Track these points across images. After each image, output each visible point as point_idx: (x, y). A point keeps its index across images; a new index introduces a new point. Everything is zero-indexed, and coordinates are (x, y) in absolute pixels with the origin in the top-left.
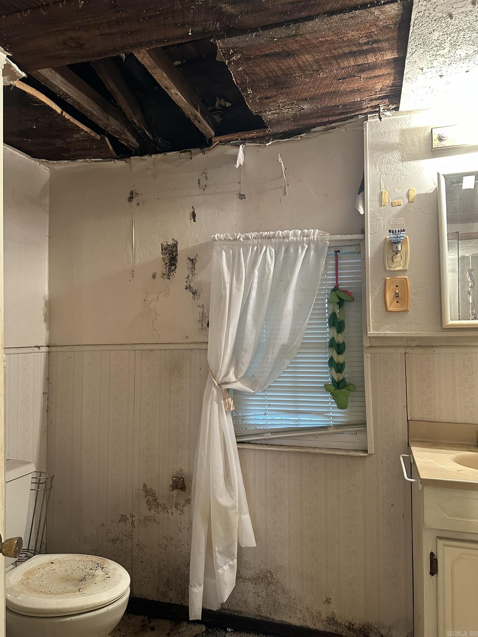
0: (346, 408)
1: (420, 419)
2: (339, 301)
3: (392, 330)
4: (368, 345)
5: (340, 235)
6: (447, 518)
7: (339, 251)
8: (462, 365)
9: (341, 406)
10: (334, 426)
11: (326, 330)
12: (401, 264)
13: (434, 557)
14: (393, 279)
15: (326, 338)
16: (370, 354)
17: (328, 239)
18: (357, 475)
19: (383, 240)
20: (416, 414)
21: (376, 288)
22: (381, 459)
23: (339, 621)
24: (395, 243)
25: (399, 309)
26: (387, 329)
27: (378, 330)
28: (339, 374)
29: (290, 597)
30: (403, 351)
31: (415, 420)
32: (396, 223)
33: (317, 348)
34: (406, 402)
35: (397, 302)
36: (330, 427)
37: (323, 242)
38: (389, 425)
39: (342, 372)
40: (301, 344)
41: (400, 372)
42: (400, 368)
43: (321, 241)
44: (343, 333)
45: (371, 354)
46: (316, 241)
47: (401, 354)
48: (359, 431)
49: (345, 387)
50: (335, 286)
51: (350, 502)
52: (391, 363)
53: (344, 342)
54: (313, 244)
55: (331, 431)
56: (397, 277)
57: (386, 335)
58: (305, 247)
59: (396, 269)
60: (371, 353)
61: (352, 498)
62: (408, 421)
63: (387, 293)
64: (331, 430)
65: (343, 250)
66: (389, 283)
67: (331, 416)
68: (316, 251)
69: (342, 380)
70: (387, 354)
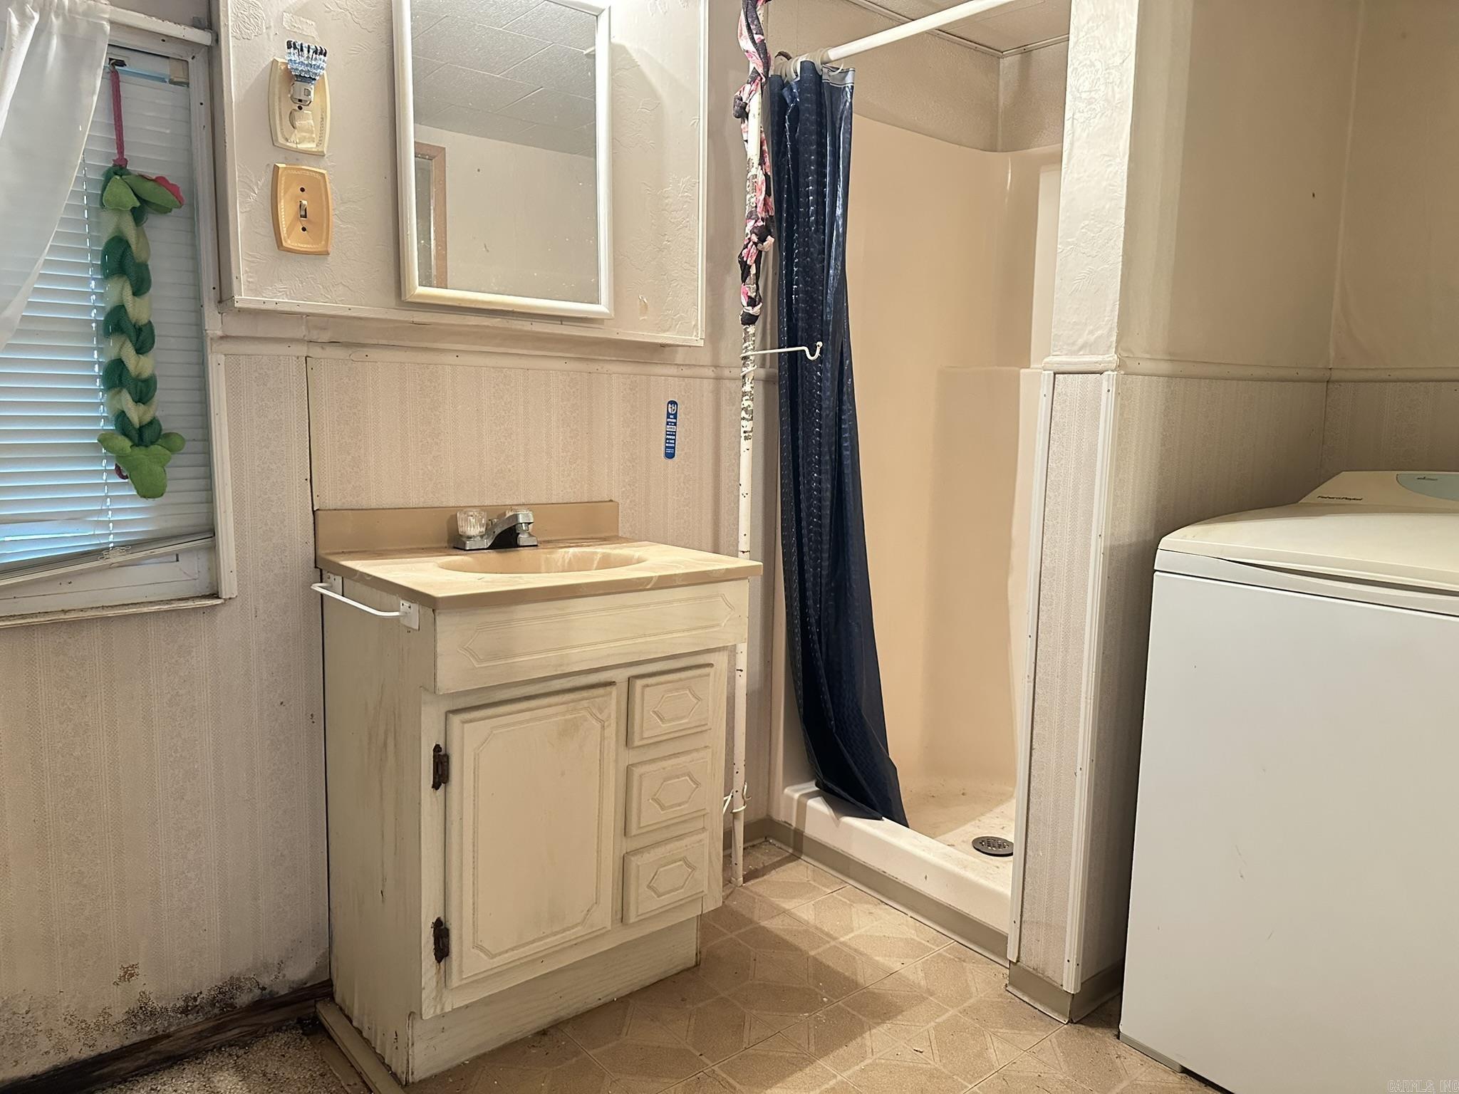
0: (162, 495)
1: (339, 505)
2: (138, 204)
3: (293, 295)
4: (219, 333)
5: (143, 16)
6: (477, 666)
7: (122, 64)
8: (419, 388)
9: (149, 490)
10: (118, 545)
11: (88, 285)
12: (314, 136)
13: (441, 753)
14: (294, 169)
15: (88, 309)
16: (223, 356)
17: (107, 16)
18: (194, 654)
19: (267, 63)
20: (329, 498)
21: (251, 185)
22: (253, 607)
23: (158, 1005)
24: (300, 78)
25: (309, 246)
26: (280, 292)
27: (260, 294)
28: (142, 407)
29: (14, 1013)
30: (302, 350)
31: (327, 508)
32: (295, 30)
33: (64, 335)
34: (309, 470)
35: (304, 229)
36: (108, 549)
37: (91, 20)
38: (271, 524)
39: (146, 402)
40: (21, 320)
41: (295, 401)
42: (295, 392)
43: (85, 14)
44: (146, 297)
45: (225, 355)
46: (69, 10)
47: (298, 358)
48: (189, 550)
49: (157, 440)
50: (114, 160)
51: (177, 723)
52: (275, 379)
53: (150, 322)
54: (57, 16)
55: (113, 560)
56: (303, 167)
57: (279, 308)
58: (33, 18)
59: (300, 146)
60: (227, 353)
61: (185, 711)
62: (314, 512)
63: (280, 202)
64: (116, 558)
65: (135, 64)
66: (283, 178)
67: (110, 522)
68: (67, 40)
69: (151, 423)
70: (265, 358)
